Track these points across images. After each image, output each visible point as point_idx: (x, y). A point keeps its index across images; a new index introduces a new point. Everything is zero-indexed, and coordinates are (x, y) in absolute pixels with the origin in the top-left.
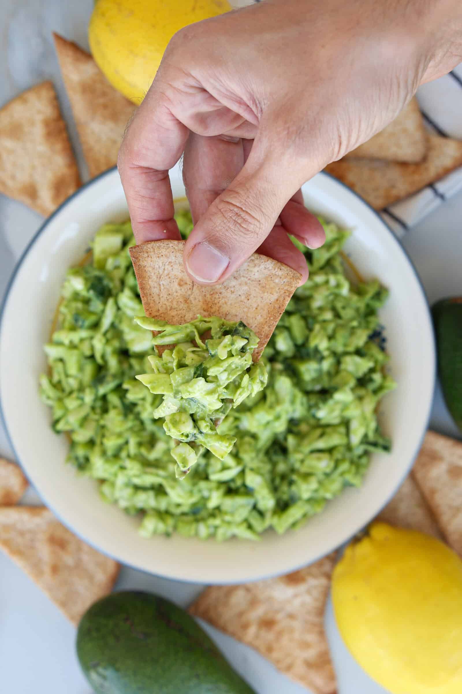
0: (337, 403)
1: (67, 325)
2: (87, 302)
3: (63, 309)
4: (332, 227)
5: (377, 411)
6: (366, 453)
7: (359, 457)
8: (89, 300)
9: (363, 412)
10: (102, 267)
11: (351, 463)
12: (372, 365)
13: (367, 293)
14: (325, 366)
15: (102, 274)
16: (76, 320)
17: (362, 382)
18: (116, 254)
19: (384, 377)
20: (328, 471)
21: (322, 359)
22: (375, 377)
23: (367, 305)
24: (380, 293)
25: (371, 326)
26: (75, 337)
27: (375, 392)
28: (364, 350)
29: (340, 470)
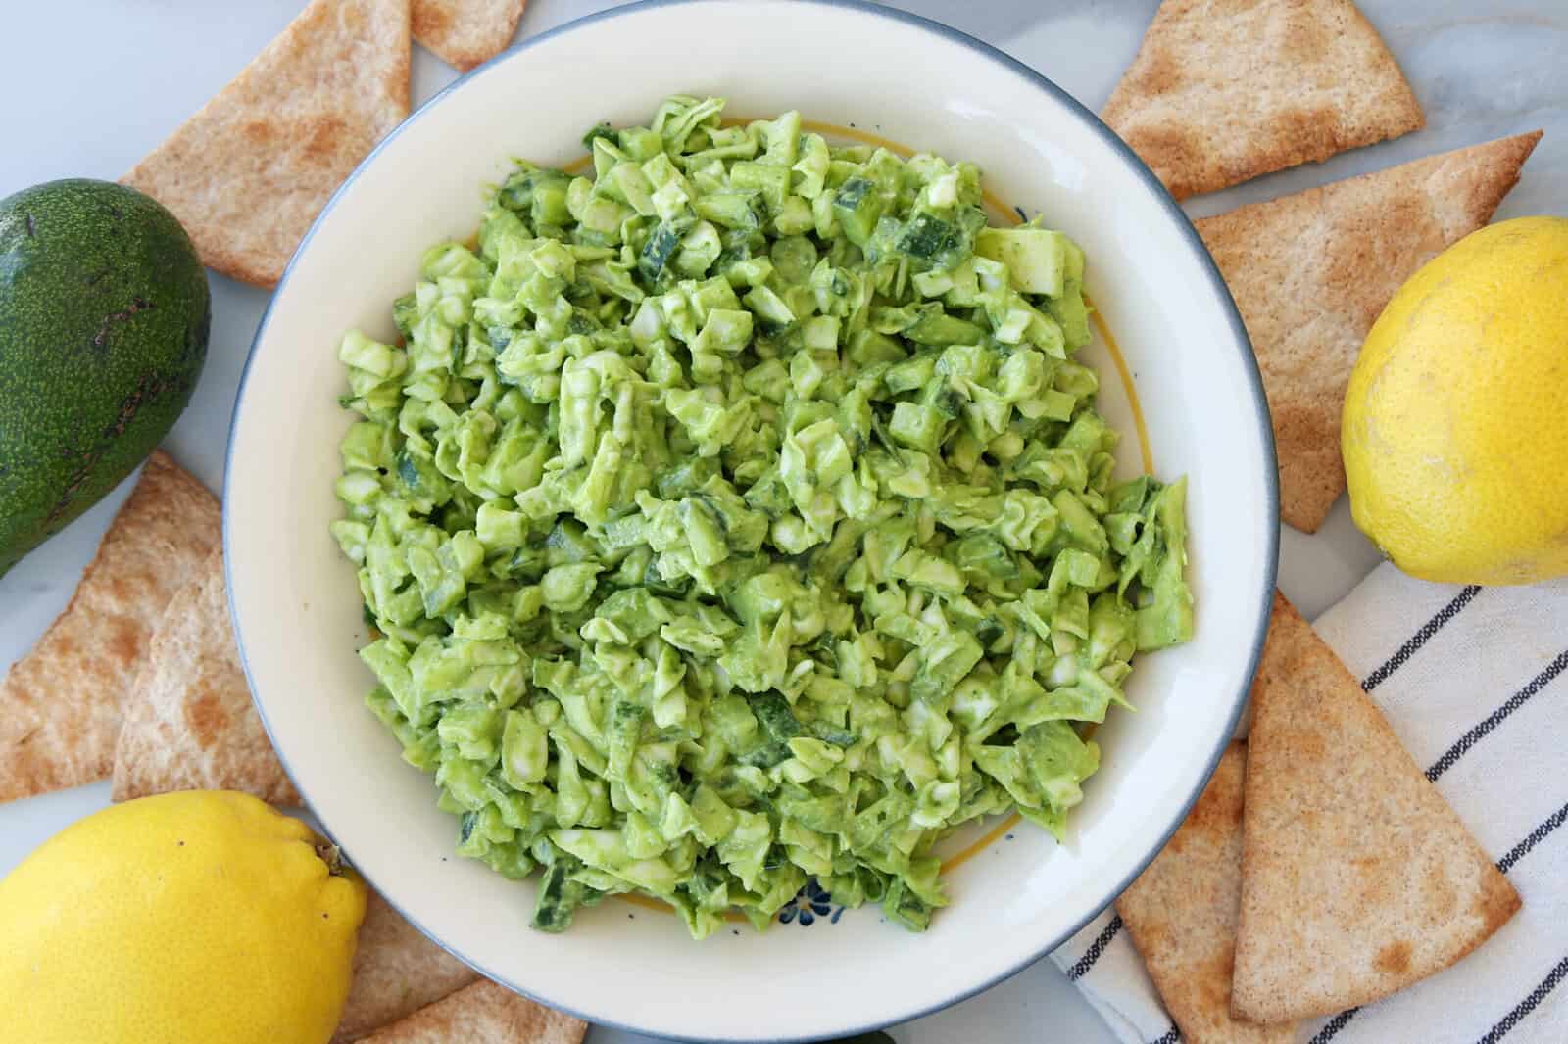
0: (659, 801)
1: (842, 165)
2: (899, 212)
3: (881, 153)
4: (1077, 795)
5: (637, 896)
6: (538, 868)
7: (529, 853)
8: (904, 219)
9: (634, 861)
10: (980, 249)
11: (518, 832)
12: (747, 887)
13: (919, 878)
14: (748, 774)
15: (964, 247)
16: (854, 187)
17: (708, 861)
18: (1012, 281)
19: (718, 914)
20: (504, 774)
21: (764, 767)
22: (721, 890)
23: (890, 877)
24: (919, 911)
25: (840, 889)
26: (812, 187)
27: (682, 892)
28: (782, 867)
29: (505, 804)
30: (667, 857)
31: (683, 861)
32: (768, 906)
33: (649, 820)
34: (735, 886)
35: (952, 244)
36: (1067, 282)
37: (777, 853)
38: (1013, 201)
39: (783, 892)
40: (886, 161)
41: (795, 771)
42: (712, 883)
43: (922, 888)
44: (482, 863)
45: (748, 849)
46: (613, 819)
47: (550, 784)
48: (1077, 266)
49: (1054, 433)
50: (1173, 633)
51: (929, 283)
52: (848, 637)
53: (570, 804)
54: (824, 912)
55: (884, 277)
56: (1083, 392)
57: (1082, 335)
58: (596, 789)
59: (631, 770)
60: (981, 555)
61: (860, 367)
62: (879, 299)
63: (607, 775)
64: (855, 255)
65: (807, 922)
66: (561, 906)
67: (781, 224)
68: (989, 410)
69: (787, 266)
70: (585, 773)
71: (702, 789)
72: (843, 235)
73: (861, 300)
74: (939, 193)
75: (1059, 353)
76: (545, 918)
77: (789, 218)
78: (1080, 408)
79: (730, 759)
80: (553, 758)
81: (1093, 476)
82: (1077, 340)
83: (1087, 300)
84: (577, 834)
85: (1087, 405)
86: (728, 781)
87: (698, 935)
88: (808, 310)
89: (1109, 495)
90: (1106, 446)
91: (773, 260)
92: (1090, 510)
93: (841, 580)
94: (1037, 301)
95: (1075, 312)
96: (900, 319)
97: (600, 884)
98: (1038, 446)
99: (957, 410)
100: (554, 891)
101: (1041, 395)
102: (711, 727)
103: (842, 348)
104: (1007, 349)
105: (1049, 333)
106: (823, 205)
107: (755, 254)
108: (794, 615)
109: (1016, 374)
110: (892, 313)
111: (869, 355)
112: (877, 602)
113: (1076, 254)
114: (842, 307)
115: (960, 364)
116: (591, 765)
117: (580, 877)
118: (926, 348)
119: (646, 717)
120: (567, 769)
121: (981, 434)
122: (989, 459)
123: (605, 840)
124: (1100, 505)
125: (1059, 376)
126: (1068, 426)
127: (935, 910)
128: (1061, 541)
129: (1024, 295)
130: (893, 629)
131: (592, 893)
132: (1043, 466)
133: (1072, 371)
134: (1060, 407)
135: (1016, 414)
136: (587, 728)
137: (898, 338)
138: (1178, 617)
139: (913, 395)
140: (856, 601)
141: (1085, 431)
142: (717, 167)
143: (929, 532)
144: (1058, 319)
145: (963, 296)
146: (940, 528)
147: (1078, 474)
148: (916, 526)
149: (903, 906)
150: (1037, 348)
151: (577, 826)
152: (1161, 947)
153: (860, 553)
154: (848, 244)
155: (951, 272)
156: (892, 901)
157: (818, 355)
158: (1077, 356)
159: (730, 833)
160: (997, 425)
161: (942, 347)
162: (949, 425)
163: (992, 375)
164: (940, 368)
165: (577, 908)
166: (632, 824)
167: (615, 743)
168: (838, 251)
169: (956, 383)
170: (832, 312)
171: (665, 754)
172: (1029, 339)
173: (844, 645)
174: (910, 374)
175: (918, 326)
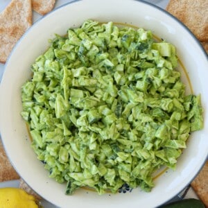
0: (91, 166)
1: (122, 32)
2: (135, 41)
3: (130, 29)
5: (86, 188)
6: (66, 181)
7: (64, 178)
8: (136, 43)
9: (86, 179)
10: (153, 48)
11: (61, 172)
12: (111, 184)
13: (148, 181)
14: (110, 161)
15: (149, 48)
16: (125, 36)
17: (102, 179)
18: (160, 54)
19: (105, 190)
20: (59, 160)
21: (113, 159)
22: (105, 186)
23: (142, 181)
24: (148, 188)
25: (131, 184)
26: (116, 38)
27: (97, 186)
28: (118, 180)
29: (59, 166)
30: (93, 178)
31: (96, 179)
32: (115, 189)
33: (89, 170)
34: (108, 184)
35: (146, 47)
36: (172, 53)
37: (117, 177)
38: (160, 37)
39: (119, 185)
40: (132, 31)
41: (119, 159)
42: (103, 184)
43: (149, 183)
44: (54, 179)
45: (111, 176)
46: (81, 170)
47: (68, 163)
48: (174, 50)
49: (171, 86)
50: (199, 127)
51: (142, 56)
52: (130, 131)
53: (72, 167)
54: (128, 190)
55: (133, 55)
56: (177, 76)
57: (176, 65)
58: (78, 164)
59: (85, 159)
60: (157, 113)
61: (129, 74)
62: (132, 59)
63: (80, 160)
64: (126, 51)
65: (125, 192)
66: (71, 189)
67: (110, 46)
68: (157, 81)
69: (112, 54)
70: (76, 160)
71: (100, 164)
72: (123, 47)
73: (128, 60)
74: (143, 37)
75: (171, 68)
76: (68, 192)
77: (112, 44)
78: (177, 80)
79: (106, 158)
80: (69, 157)
81: (180, 94)
82: (175, 66)
83: (176, 57)
84: (74, 174)
85: (178, 79)
86: (106, 163)
87: (100, 194)
88: (117, 63)
89: (184, 99)
90: (183, 88)
91: (109, 53)
92: (180, 102)
93: (127, 119)
94: (166, 58)
95: (174, 60)
96: (137, 63)
97: (79, 184)
98: (168, 89)
99: (150, 82)
100: (69, 186)
101: (168, 78)
102: (102, 151)
103: (125, 70)
104: (160, 69)
105: (169, 64)
106: (119, 41)
107: (105, 51)
108: (116, 124)
109: (162, 74)
110: (135, 62)
111: (131, 71)
112: (136, 124)
113: (174, 48)
114: (124, 62)
115: (150, 72)
116: (77, 158)
117: (75, 183)
118: (143, 69)
119: (88, 148)
120: (72, 159)
121: (156, 87)
122: (158, 92)
123: (80, 175)
124: (182, 101)
125: (172, 73)
126: (174, 84)
127: (152, 188)
128: (174, 109)
129: (163, 57)
130: (139, 129)
131: (77, 186)
132: (170, 93)
133: (174, 72)
134: (172, 80)
135: (163, 82)
136: (76, 150)
137: (137, 67)
138: (200, 124)
139: (141, 79)
140: (131, 124)
141: (178, 85)
142: (96, 34)
143: (146, 108)
144: (170, 61)
145: (150, 58)
146: (148, 107)
147: (177, 94)
148: (143, 107)
149: (145, 187)
150: (166, 68)
151: (74, 172)
152: (199, 189)
153: (131, 113)
154: (125, 48)
155: (147, 53)
156: (143, 186)
157: (120, 72)
158: (175, 69)
159: (107, 173)
160: (159, 85)
161: (146, 69)
162: (149, 85)
163: (157, 74)
164: (146, 73)
165: (75, 190)
166: (85, 171)
167: (82, 153)
168: (123, 50)
169: (150, 76)
170: (122, 63)
171: (92, 156)
172: (164, 66)
173: (129, 133)
174: (140, 75)
175: (141, 65)
